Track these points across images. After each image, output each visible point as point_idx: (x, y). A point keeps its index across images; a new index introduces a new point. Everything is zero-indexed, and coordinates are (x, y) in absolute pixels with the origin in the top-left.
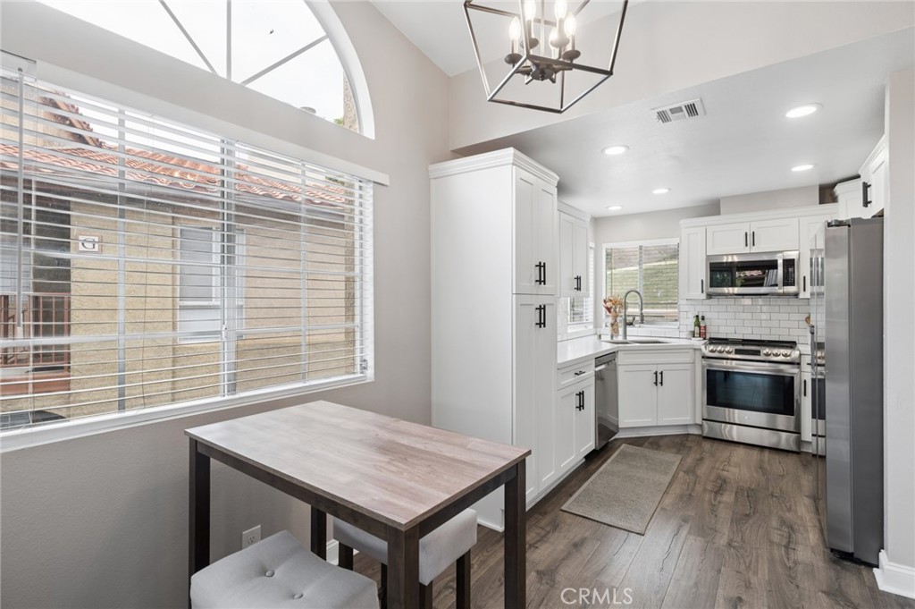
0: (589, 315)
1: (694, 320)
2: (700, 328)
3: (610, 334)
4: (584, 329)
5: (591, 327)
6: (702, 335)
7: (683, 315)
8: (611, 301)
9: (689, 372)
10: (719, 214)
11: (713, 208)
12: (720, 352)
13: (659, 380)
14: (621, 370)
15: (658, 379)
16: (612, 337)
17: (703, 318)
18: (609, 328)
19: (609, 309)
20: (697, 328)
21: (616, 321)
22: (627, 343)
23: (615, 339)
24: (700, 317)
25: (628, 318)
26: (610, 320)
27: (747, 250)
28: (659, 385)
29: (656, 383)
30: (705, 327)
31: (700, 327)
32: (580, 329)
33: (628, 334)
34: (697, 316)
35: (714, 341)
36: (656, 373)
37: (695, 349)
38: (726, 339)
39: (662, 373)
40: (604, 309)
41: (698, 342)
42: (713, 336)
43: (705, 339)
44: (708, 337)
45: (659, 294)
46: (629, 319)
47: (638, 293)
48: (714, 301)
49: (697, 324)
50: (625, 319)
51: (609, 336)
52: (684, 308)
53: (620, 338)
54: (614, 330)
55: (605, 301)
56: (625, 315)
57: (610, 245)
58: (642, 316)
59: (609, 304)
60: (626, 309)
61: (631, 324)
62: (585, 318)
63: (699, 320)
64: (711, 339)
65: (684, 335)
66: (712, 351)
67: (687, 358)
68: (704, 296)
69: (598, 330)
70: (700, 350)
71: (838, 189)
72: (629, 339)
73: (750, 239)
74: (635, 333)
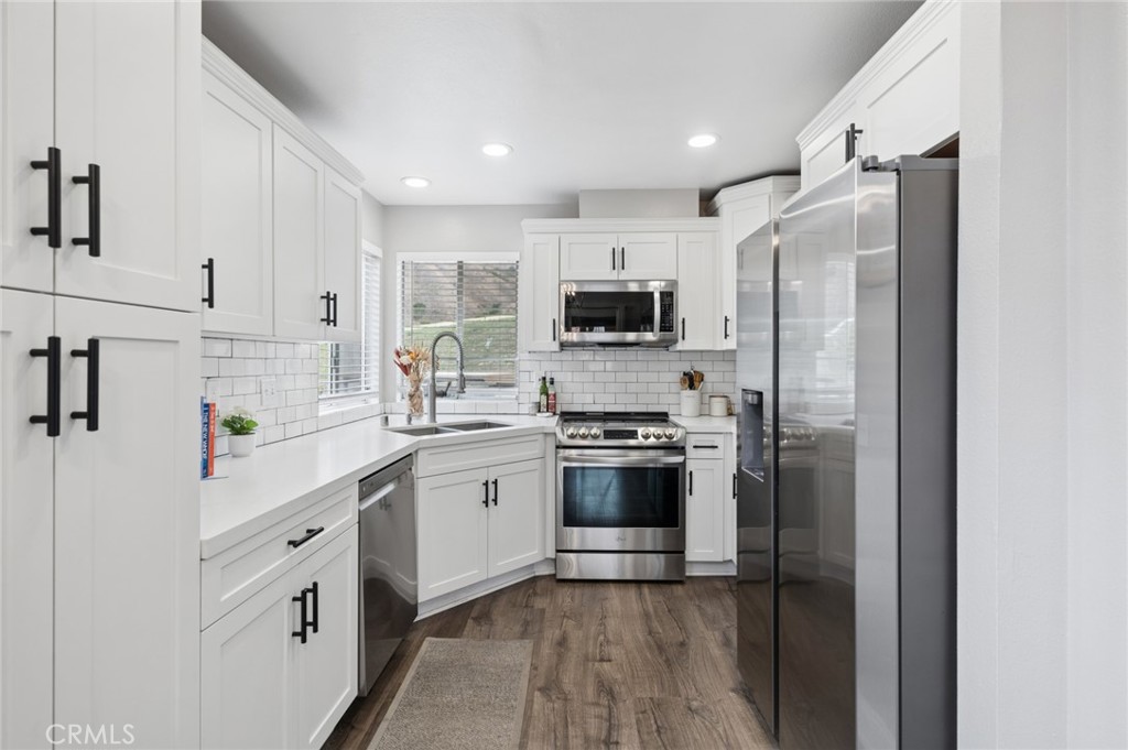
0: (372, 379)
1: (540, 384)
2: (548, 400)
3: (407, 412)
4: (362, 405)
5: (375, 401)
6: (551, 408)
7: (524, 377)
8: (409, 353)
9: (537, 473)
10: (578, 217)
11: (568, 207)
12: (584, 437)
13: (492, 496)
14: (422, 488)
15: (490, 494)
16: (410, 420)
17: (552, 383)
18: (406, 402)
19: (405, 369)
20: (544, 397)
21: (417, 389)
22: (437, 431)
23: (416, 423)
24: (548, 380)
25: (437, 384)
26: (409, 388)
27: (614, 276)
28: (491, 503)
29: (486, 503)
30: (555, 395)
31: (547, 395)
32: (351, 405)
33: (437, 411)
34: (544, 379)
35: (569, 417)
36: (486, 484)
37: (546, 434)
38: (583, 413)
39: (495, 483)
40: (399, 369)
41: (549, 422)
42: (565, 409)
43: (555, 414)
44: (558, 412)
45: (488, 344)
46: (442, 386)
47: (456, 339)
48: (567, 355)
49: (544, 391)
50: (434, 386)
51: (405, 418)
52: (524, 366)
53: (424, 421)
54: (413, 406)
55: (398, 354)
56: (433, 379)
57: (410, 257)
58: (463, 381)
59: (405, 359)
60: (435, 368)
61: (443, 394)
62: (363, 385)
63: (546, 384)
64: (563, 414)
65: (526, 408)
66: (572, 437)
67: (533, 449)
68: (555, 346)
69: (388, 404)
70: (555, 434)
71: (722, 199)
72: (441, 420)
73: (619, 258)
74: (451, 410)
